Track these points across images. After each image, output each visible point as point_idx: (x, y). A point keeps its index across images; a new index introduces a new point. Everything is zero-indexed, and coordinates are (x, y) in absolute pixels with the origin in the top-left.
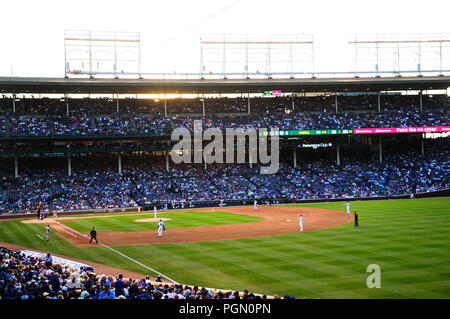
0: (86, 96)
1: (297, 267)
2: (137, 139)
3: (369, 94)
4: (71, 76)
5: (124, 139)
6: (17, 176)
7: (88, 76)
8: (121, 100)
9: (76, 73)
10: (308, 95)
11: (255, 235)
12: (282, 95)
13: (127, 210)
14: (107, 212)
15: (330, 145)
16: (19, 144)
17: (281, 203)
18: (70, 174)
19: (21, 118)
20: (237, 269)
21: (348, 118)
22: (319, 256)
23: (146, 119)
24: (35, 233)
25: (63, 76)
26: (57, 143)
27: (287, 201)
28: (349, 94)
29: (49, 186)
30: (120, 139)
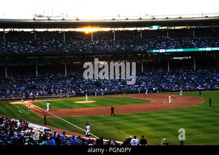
0: (46, 30)
1: (169, 130)
2: (76, 55)
3: (214, 26)
4: (37, 18)
5: (68, 55)
6: (6, 76)
7: (47, 18)
8: (66, 32)
9: (40, 16)
10: (177, 28)
11: (145, 111)
12: (161, 28)
13: (70, 96)
14: (59, 97)
15: (190, 57)
16: (8, 58)
17: (160, 92)
18: (37, 75)
19: (9, 43)
20: (134, 130)
21: (201, 42)
22: (183, 123)
23: (81, 43)
24: (17, 109)
25: (32, 19)
26: (29, 58)
27: (164, 90)
28: (201, 27)
29: (25, 82)
30: (66, 55)
